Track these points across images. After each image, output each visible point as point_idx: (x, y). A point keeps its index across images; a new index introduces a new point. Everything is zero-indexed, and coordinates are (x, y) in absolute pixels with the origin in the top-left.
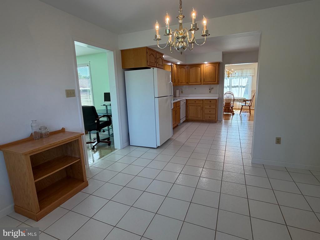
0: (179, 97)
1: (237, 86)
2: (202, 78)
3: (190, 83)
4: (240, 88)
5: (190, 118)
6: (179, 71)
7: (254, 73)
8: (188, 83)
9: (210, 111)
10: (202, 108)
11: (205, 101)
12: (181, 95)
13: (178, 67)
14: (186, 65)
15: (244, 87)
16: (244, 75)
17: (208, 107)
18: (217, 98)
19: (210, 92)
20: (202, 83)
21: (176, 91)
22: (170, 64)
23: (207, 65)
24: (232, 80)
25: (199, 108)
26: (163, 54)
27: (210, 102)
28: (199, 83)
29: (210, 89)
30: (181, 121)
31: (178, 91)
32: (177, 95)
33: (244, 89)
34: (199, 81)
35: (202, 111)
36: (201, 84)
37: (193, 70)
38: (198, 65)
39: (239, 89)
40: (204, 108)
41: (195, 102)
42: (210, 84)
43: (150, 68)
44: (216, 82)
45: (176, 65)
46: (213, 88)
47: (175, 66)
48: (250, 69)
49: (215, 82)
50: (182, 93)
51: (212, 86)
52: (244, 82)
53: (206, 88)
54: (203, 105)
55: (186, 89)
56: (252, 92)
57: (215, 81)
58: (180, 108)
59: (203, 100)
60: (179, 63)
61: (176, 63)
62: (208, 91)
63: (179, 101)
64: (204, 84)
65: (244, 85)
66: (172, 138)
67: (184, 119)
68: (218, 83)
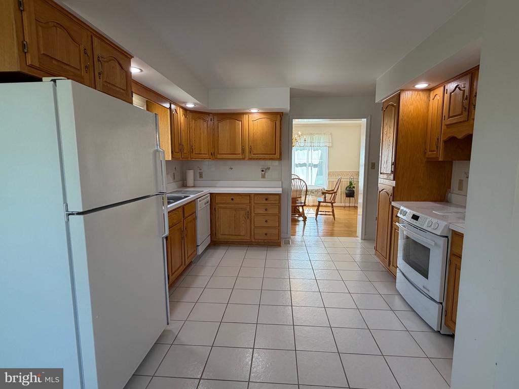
0: (194, 187)
1: (304, 165)
2: (247, 145)
3: (219, 156)
4: (310, 168)
5: (220, 237)
6: (193, 125)
7: (331, 141)
8: (214, 155)
9: (266, 221)
10: (249, 215)
11: (256, 198)
12: (199, 183)
13: (190, 115)
14: (208, 114)
15: (315, 166)
16: (316, 144)
17: (262, 211)
18: (279, 190)
19: (263, 176)
20: (247, 157)
21: (186, 173)
22: (167, 105)
23: (256, 116)
24: (296, 152)
25: (242, 213)
26: (132, 57)
27: (266, 199)
28: (240, 156)
29: (263, 171)
30: (200, 250)
31: (190, 174)
32: (190, 181)
33: (315, 170)
34: (240, 151)
35: (248, 220)
36: (243, 159)
37: (224, 128)
38: (236, 116)
39: (308, 169)
40: (253, 215)
41: (232, 199)
42: (264, 159)
43: (41, 80)
44: (277, 155)
45: (186, 110)
46: (269, 169)
47: (180, 112)
48: (324, 134)
49: (275, 156)
50: (201, 176)
51: (269, 163)
52: (315, 157)
53: (255, 168)
54: (250, 206)
55: (208, 167)
56: (329, 175)
57: (275, 154)
58: (195, 219)
59: (249, 195)
60: (190, 106)
61: (183, 105)
62: (260, 173)
63: (194, 201)
64: (250, 159)
65: (316, 162)
66: (169, 328)
67: (208, 241)
68: (280, 159)
